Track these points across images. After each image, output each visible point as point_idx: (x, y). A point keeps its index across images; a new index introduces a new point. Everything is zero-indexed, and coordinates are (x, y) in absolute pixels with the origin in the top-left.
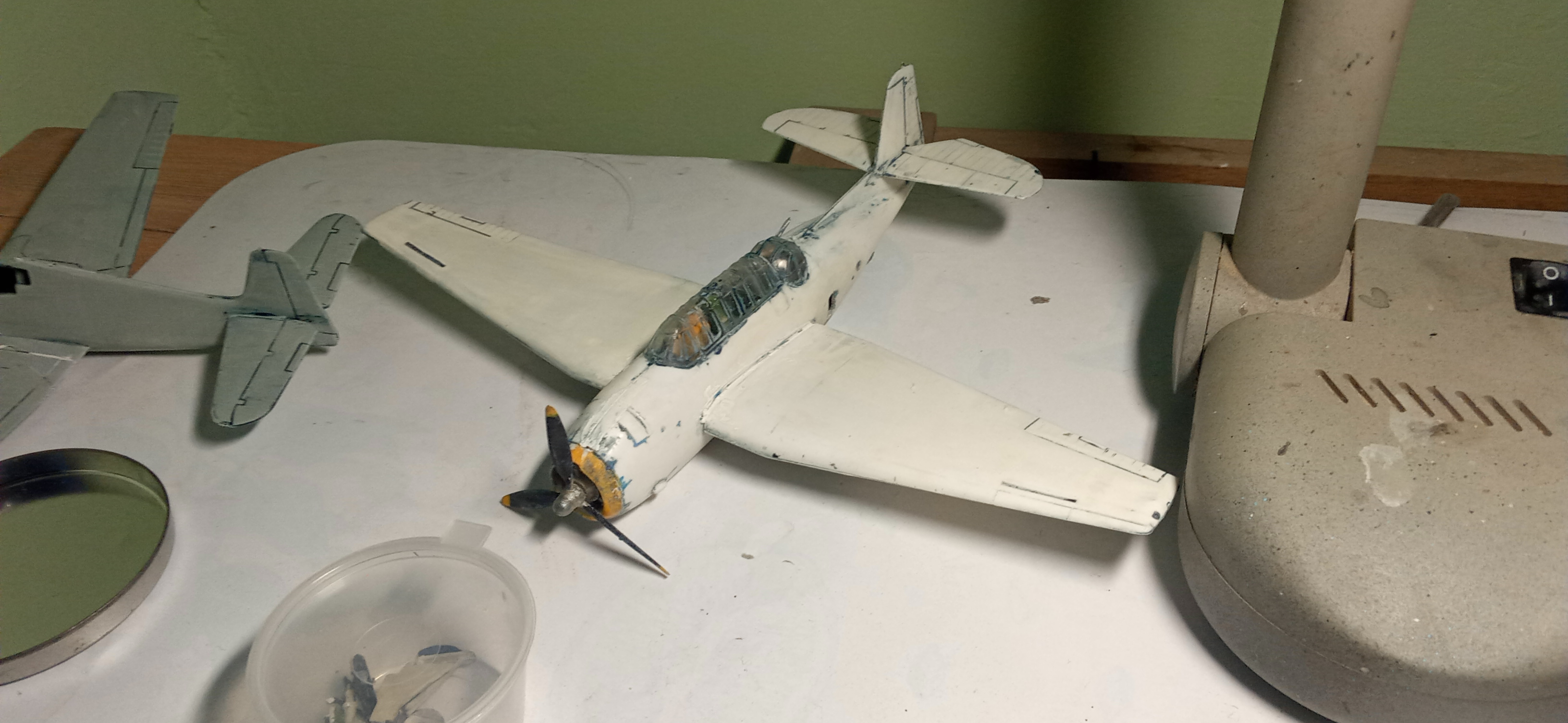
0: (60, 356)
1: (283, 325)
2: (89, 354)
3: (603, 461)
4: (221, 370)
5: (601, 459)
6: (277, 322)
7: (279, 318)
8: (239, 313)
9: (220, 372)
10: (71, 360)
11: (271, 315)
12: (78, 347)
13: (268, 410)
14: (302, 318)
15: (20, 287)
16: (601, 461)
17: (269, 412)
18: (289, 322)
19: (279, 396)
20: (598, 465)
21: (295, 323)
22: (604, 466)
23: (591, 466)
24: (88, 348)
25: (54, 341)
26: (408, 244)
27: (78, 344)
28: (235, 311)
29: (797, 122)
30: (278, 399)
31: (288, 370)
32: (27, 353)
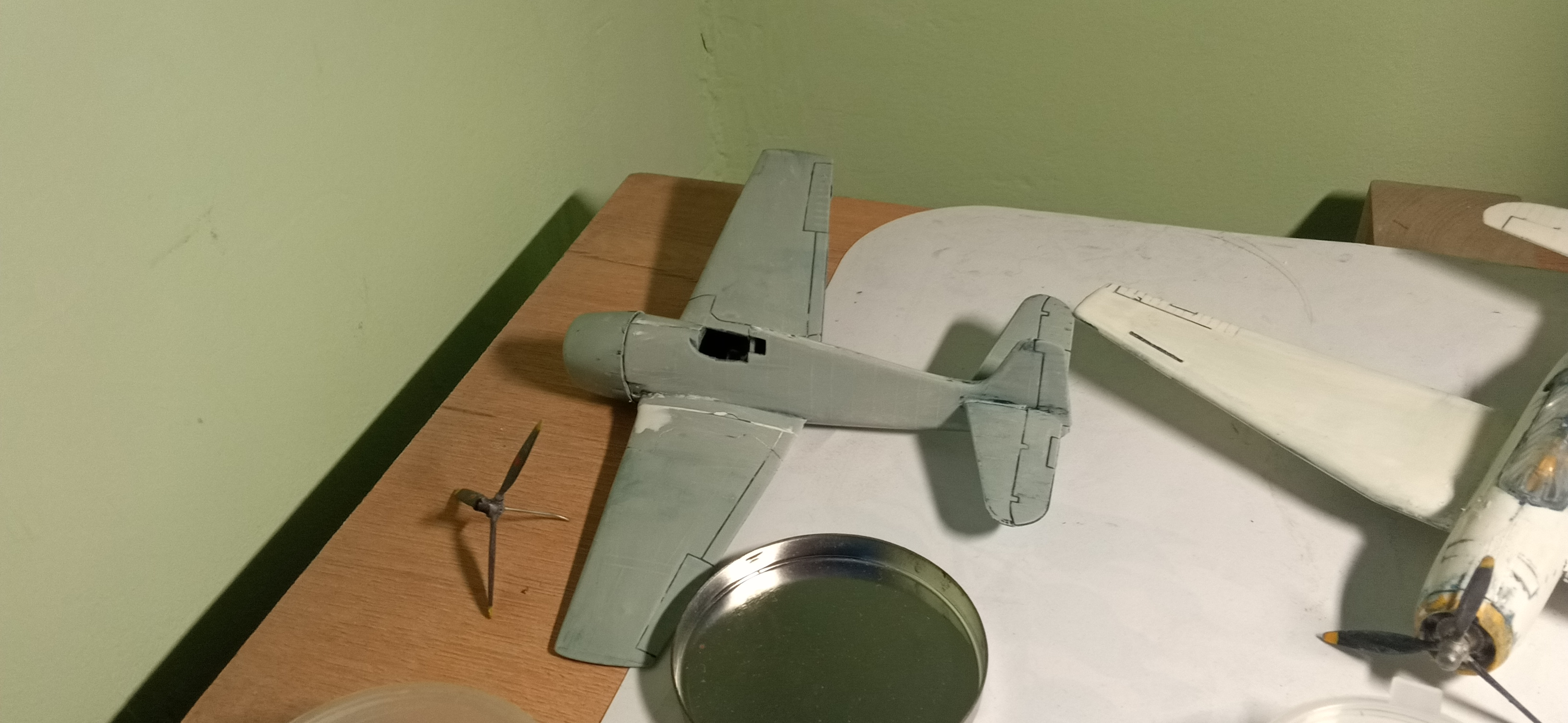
0: (781, 428)
1: (1027, 416)
2: (806, 425)
3: (1502, 614)
4: (979, 461)
5: (1499, 611)
6: (1019, 411)
7: (1020, 407)
8: (977, 399)
9: (980, 464)
10: (792, 433)
11: (1011, 403)
12: (797, 419)
13: (1045, 510)
14: (1042, 408)
15: (752, 356)
16: (1499, 614)
17: (1046, 512)
18: (1031, 412)
19: (1050, 496)
20: (1497, 618)
21: (1038, 414)
22: (1504, 620)
23: (1490, 619)
24: (806, 420)
25: (773, 411)
26: (1132, 333)
27: (796, 416)
28: (972, 396)
29: (1523, 219)
30: (1050, 498)
31: (1048, 464)
32: (749, 422)
